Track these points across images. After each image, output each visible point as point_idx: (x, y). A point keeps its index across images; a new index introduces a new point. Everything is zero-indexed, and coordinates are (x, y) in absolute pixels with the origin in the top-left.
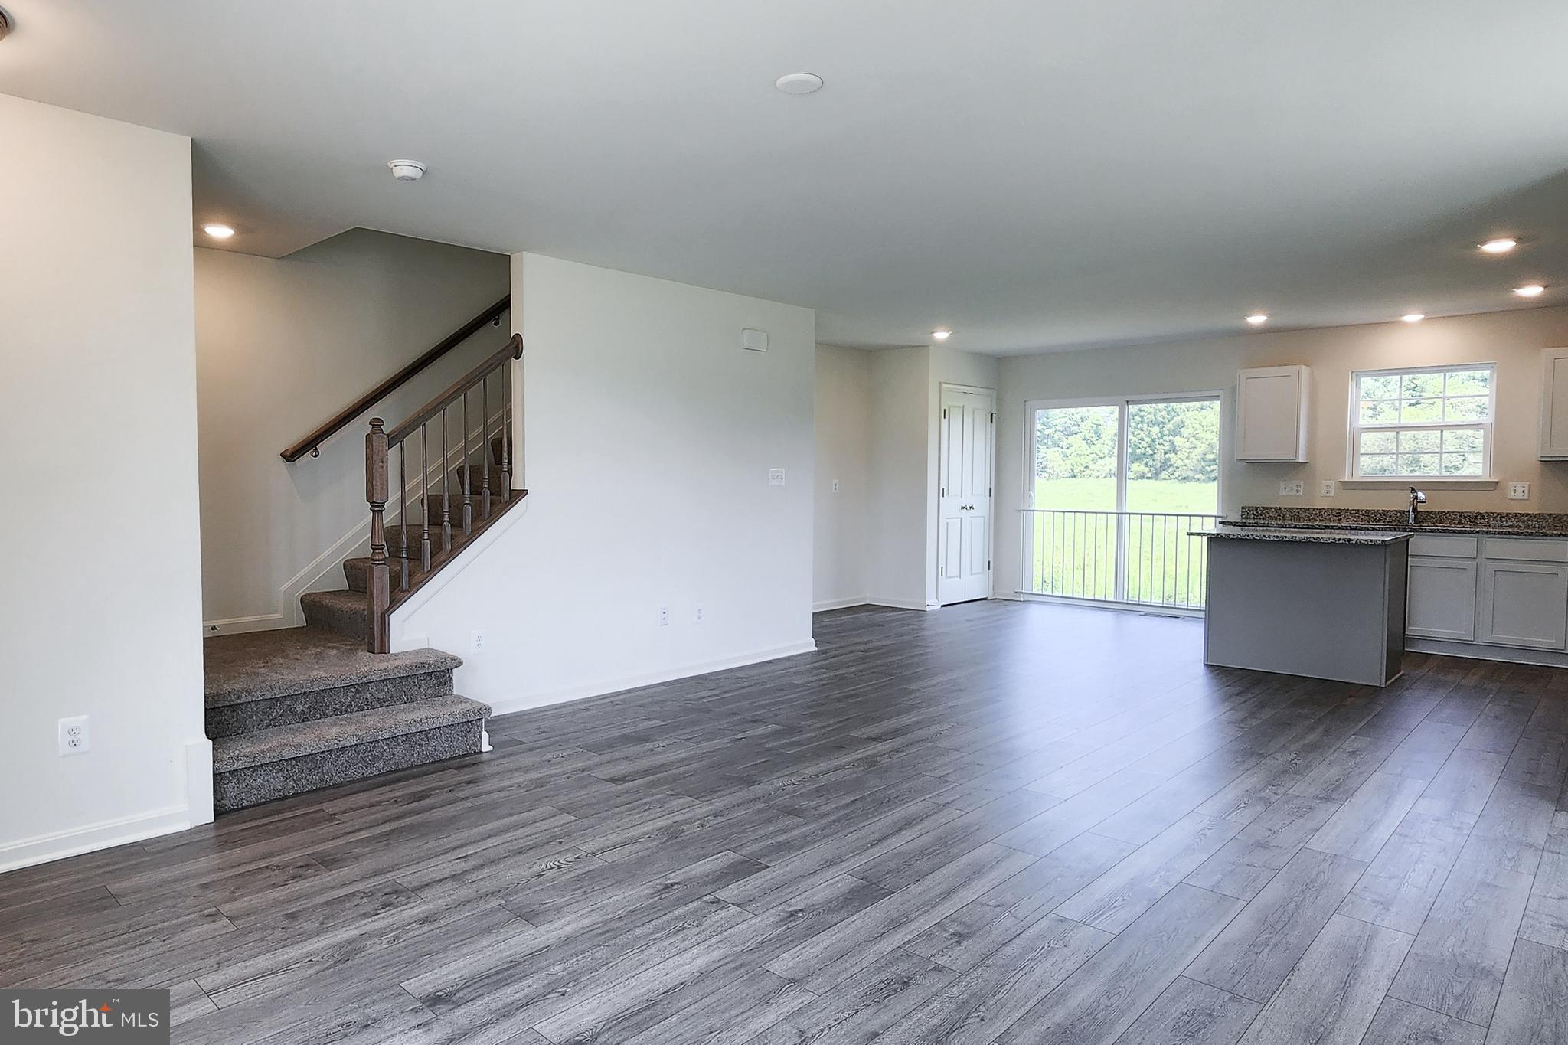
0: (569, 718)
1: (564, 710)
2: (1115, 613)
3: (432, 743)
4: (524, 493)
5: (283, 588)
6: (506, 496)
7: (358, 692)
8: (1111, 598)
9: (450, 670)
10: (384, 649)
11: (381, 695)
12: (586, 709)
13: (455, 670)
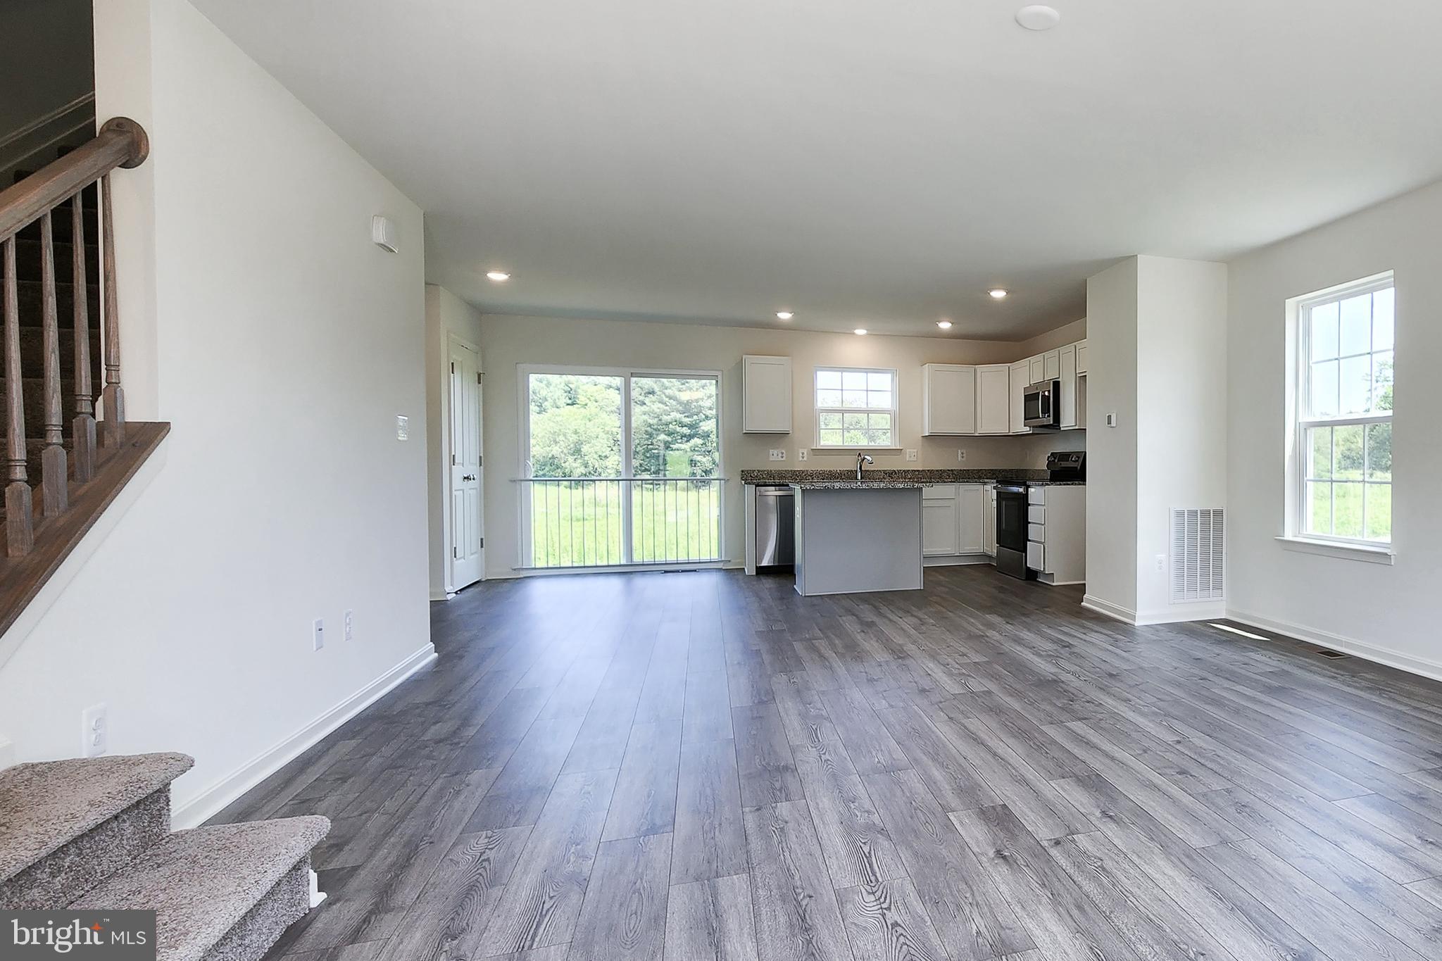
2: (625, 576)
8: (623, 562)
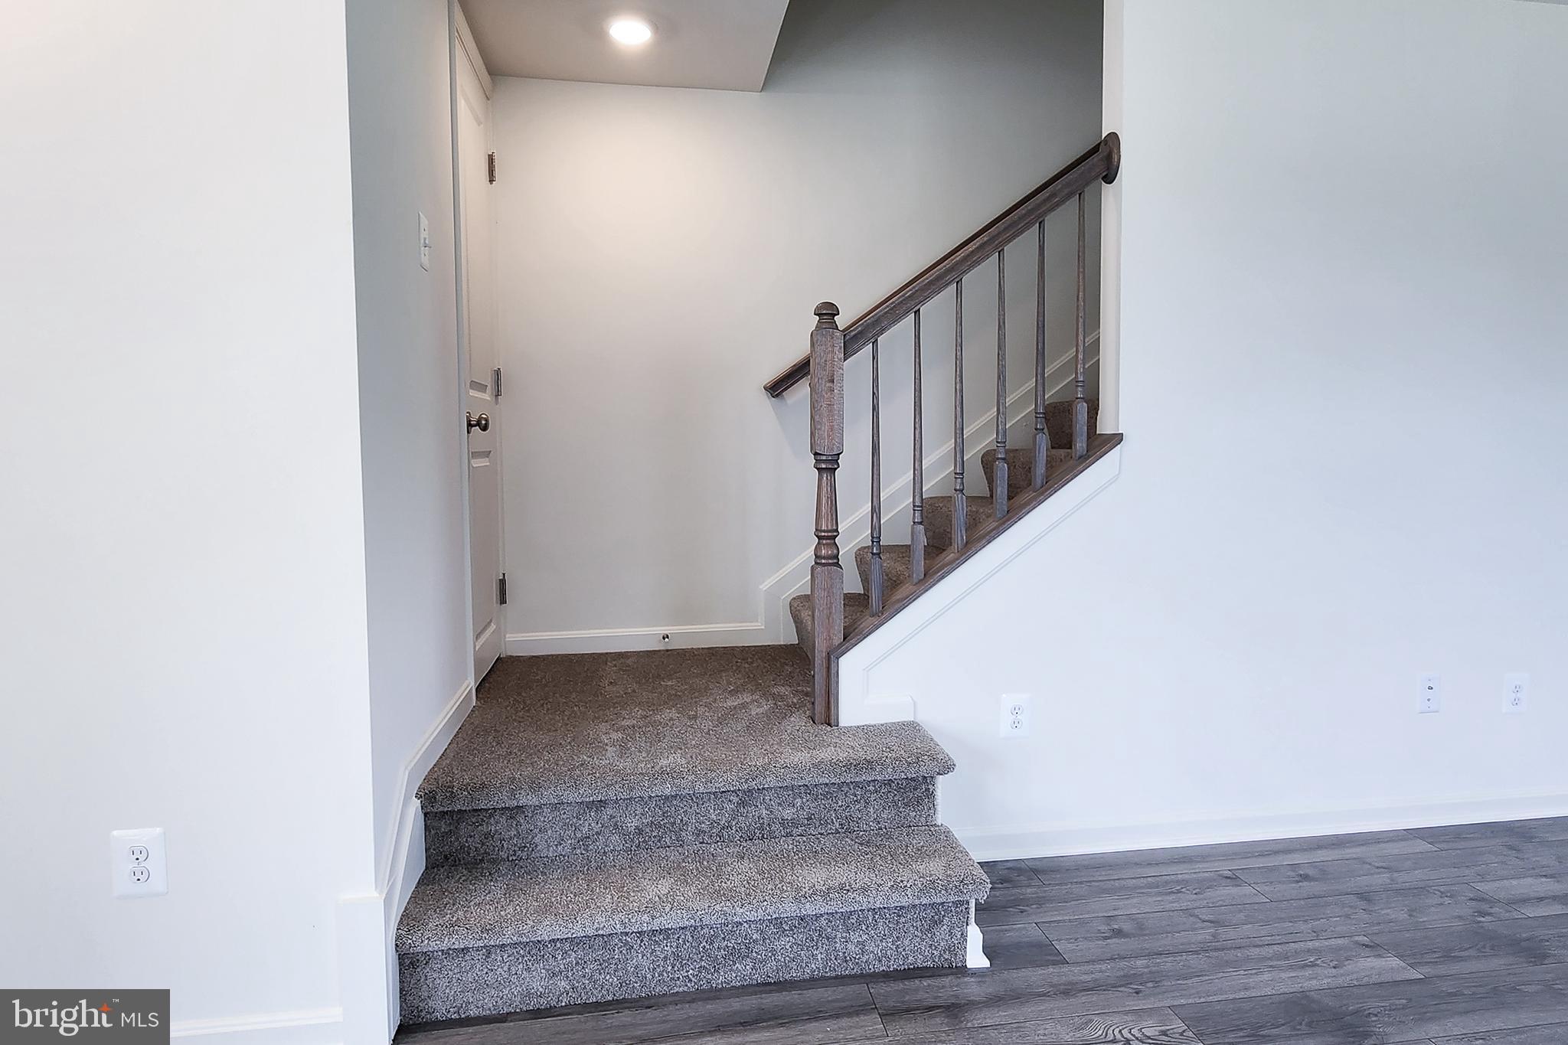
0: (1187, 900)
1: (1183, 871)
3: (855, 937)
4: (1117, 439)
5: (764, 587)
6: (1080, 444)
7: (742, 803)
9: (928, 780)
10: (828, 717)
11: (788, 813)
12: (1233, 879)
13: (940, 780)
